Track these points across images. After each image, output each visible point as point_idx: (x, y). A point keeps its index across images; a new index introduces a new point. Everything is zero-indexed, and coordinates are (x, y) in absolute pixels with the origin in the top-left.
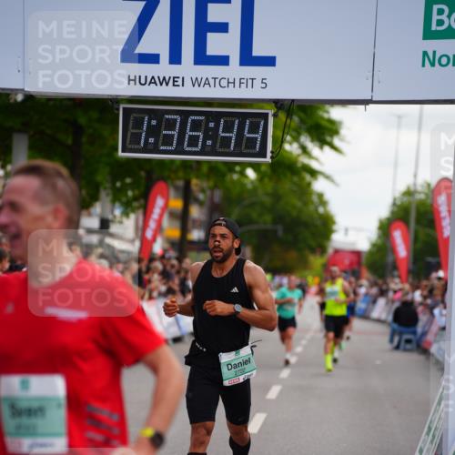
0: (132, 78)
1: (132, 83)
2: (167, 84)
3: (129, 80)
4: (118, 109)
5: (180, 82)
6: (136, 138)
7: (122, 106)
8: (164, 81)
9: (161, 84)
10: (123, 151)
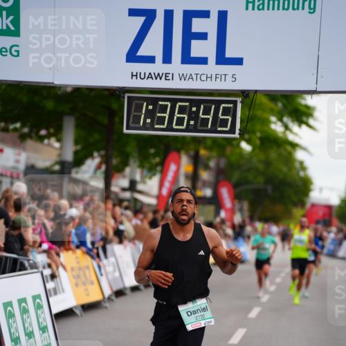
0: (134, 74)
1: (134, 78)
2: (161, 79)
3: (132, 75)
4: (124, 97)
5: (170, 77)
6: (137, 119)
7: (127, 95)
8: (158, 76)
9: (156, 78)
10: (129, 129)
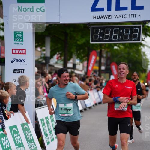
0: (95, 16)
2: (106, 18)
3: (94, 17)
4: (90, 27)
5: (111, 17)
6: (96, 37)
7: (91, 26)
8: (106, 17)
9: (104, 18)
10: (92, 41)
